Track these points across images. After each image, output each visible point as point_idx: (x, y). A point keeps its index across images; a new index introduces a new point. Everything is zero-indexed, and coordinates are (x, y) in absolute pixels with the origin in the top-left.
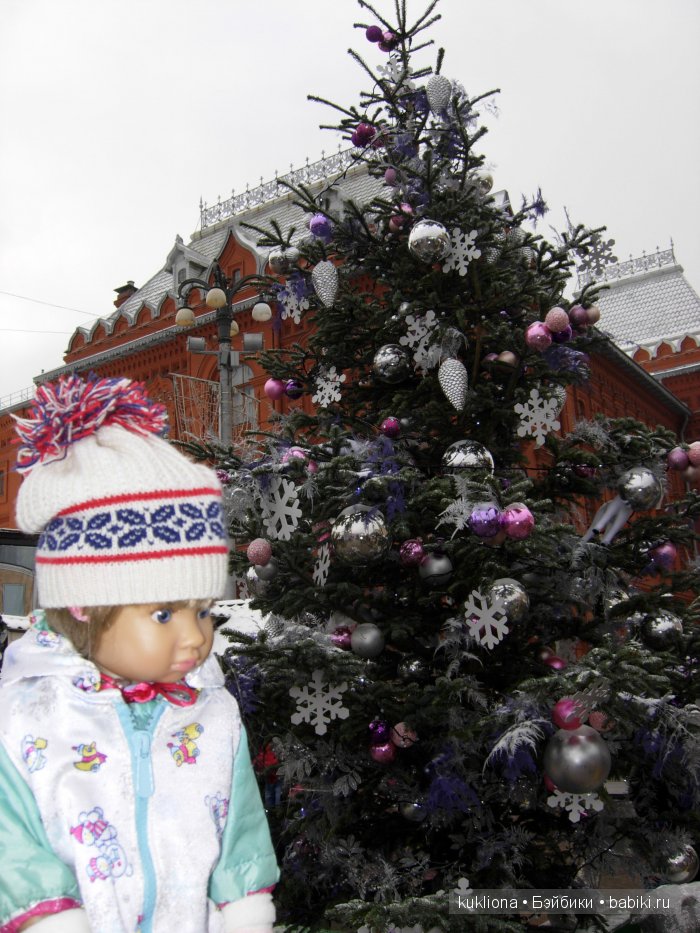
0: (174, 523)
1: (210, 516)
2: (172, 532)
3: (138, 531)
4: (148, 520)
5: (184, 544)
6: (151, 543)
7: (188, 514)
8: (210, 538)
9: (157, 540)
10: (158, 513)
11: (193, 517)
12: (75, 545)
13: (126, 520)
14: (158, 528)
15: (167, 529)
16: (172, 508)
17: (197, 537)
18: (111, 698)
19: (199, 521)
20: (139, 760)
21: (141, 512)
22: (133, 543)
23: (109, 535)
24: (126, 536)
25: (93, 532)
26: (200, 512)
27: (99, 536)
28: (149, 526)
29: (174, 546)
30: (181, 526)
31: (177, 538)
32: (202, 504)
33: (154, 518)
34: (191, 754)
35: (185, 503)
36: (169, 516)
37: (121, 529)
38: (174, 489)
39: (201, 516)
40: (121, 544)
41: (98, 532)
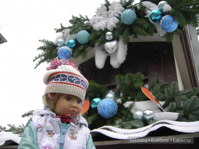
2: (72, 80)
4: (68, 77)
5: (74, 83)
7: (77, 79)
9: (69, 81)
11: (78, 80)
13: (63, 76)
14: (70, 79)
15: (71, 80)
21: (67, 75)
22: (63, 81)
24: (62, 79)
29: (72, 83)
33: (69, 77)
34: (74, 137)
40: (61, 80)
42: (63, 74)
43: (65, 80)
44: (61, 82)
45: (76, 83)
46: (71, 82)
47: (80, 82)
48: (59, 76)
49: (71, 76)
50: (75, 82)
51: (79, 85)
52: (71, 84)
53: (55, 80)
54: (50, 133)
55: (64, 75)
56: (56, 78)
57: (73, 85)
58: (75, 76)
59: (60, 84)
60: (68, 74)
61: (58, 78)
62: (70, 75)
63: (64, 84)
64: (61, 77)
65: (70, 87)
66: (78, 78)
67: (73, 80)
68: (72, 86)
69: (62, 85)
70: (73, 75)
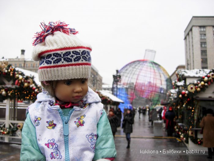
0: (70, 56)
1: (82, 54)
2: (69, 59)
3: (59, 59)
4: (62, 56)
5: (73, 62)
6: (63, 62)
7: (75, 54)
8: (82, 61)
10: (65, 54)
11: (77, 55)
12: (43, 64)
15: (68, 58)
16: (70, 52)
17: (78, 60)
18: (57, 107)
19: (79, 56)
20: (65, 124)
21: (60, 54)
23: (51, 60)
24: (55, 61)
25: (47, 60)
26: (79, 53)
27: (48, 61)
28: (62, 58)
30: (73, 57)
31: (71, 61)
32: (80, 51)
33: (64, 55)
35: (74, 50)
36: (69, 54)
37: (54, 58)
38: (70, 47)
39: (79, 54)
40: (54, 63)
41: (48, 59)
42: (55, 52)
43: (59, 61)
44: (55, 64)
45: (75, 61)
46: (68, 61)
47: (80, 57)
48: (51, 55)
49: (67, 53)
50: (73, 60)
51: (80, 62)
52: (68, 65)
53: (47, 63)
54: (50, 124)
55: (57, 54)
56: (47, 58)
57: (72, 65)
58: (71, 50)
59: (54, 68)
60: (62, 51)
61: (50, 59)
62: (64, 52)
63: (59, 68)
64: (52, 56)
65: (69, 69)
66: (76, 52)
67: (71, 58)
68: (71, 67)
69: (58, 70)
70: (68, 51)
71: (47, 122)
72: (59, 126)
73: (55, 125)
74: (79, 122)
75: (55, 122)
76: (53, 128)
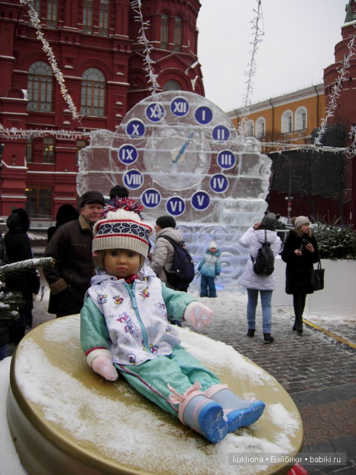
71: (114, 298)
72: (127, 300)
73: (122, 299)
74: (144, 293)
75: (121, 297)
76: (121, 303)
